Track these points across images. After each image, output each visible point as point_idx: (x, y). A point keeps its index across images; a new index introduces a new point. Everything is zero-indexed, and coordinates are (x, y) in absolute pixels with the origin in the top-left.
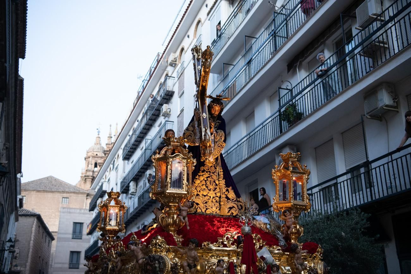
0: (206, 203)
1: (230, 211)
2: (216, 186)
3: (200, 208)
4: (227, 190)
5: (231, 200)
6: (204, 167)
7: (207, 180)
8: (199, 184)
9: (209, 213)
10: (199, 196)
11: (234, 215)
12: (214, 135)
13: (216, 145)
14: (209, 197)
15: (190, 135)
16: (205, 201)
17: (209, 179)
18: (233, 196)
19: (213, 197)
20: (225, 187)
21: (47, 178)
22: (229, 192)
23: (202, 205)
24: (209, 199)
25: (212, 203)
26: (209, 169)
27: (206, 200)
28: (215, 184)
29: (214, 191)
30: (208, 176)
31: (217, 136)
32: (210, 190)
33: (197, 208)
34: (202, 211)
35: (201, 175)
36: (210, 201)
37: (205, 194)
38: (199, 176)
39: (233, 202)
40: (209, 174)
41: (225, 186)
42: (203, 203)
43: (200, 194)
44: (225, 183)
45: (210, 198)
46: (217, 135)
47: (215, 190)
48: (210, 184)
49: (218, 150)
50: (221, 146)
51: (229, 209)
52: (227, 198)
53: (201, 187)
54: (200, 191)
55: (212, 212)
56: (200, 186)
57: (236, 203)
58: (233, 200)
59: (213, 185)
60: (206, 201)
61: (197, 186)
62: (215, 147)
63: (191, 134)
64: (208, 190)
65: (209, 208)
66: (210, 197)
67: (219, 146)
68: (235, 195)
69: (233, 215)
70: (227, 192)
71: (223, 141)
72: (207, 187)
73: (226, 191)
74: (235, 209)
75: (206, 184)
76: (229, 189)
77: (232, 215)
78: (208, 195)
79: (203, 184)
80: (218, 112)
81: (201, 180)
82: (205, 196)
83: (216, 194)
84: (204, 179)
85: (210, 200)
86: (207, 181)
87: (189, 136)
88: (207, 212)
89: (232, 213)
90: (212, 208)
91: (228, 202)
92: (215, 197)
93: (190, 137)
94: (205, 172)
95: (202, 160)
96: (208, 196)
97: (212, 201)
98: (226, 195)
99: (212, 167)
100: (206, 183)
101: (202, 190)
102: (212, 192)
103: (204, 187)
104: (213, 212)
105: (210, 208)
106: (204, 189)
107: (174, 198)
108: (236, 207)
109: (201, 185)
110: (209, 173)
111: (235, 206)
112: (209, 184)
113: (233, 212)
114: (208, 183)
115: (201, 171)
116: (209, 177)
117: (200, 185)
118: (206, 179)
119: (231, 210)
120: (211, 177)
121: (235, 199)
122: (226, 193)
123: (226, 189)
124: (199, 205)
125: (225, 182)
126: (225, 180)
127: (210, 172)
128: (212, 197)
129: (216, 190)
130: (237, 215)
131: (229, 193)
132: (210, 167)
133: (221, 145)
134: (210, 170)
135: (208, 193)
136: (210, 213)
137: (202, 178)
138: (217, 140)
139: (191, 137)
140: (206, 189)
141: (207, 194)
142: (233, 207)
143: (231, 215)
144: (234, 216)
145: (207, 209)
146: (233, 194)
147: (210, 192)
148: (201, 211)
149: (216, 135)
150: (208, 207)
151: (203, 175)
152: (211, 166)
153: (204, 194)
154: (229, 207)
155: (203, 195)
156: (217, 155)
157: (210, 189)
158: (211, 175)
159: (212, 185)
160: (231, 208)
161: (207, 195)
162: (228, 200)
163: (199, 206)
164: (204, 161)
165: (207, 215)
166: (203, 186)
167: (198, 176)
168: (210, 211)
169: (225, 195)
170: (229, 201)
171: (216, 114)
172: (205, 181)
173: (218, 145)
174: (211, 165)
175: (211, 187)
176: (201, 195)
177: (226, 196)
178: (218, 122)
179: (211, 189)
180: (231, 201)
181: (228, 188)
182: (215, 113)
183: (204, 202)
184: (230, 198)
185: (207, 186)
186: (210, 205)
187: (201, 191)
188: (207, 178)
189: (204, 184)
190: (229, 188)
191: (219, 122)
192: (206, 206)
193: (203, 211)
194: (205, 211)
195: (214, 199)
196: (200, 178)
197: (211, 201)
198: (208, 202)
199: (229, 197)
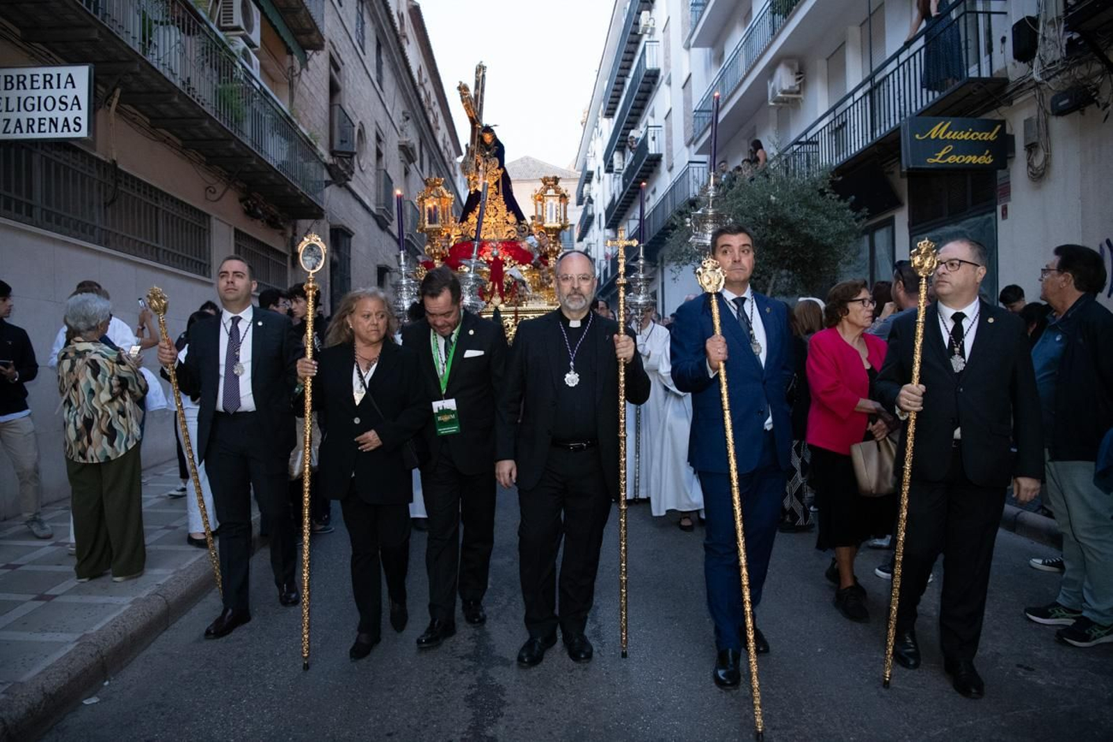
0: (486, 229)
2: (496, 212)
5: (511, 224)
11: (512, 238)
18: (513, 220)
21: (522, 160)
27: (486, 226)
32: (490, 217)
39: (513, 226)
41: (506, 211)
44: (506, 208)
57: (516, 226)
66: (491, 223)
73: (507, 216)
76: (509, 213)
82: (485, 223)
83: (496, 219)
112: (489, 211)
113: (511, 235)
121: (515, 223)
129: (497, 216)
131: (509, 218)
140: (487, 215)
142: (512, 231)
145: (485, 235)
146: (514, 217)
154: (507, 230)
159: (493, 211)
160: (509, 232)
177: (506, 221)
192: (485, 232)
197: (491, 227)
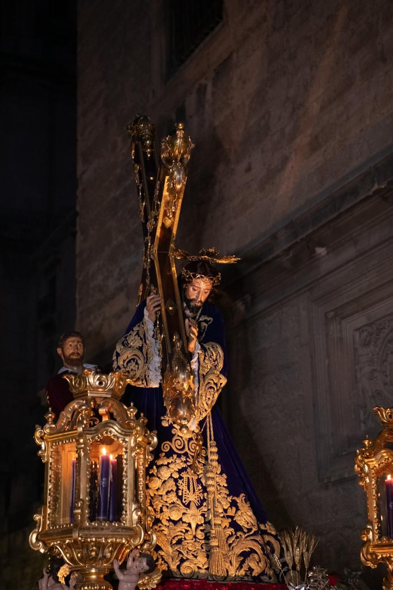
0: (180, 542)
1: (242, 562)
2: (203, 493)
3: (163, 559)
4: (234, 504)
5: (246, 531)
6: (171, 442)
7: (181, 478)
8: (157, 490)
9: (189, 571)
10: (160, 525)
11: (255, 574)
12: (198, 358)
13: (203, 385)
14: (185, 526)
15: (133, 359)
16: (176, 539)
17: (184, 475)
18: (249, 519)
19: (198, 526)
20: (228, 495)
22: (238, 509)
23: (170, 550)
24: (187, 531)
25: (196, 544)
26: (183, 448)
27: (179, 533)
28: (200, 487)
29: (198, 507)
30: (183, 468)
31: (205, 359)
32: (188, 506)
33: (157, 560)
34: (168, 567)
35: (162, 465)
36: (189, 537)
37: (175, 517)
38: (159, 467)
39: (252, 538)
40: (186, 462)
41: (228, 493)
42: (171, 543)
43: (164, 517)
44: (226, 485)
45: (188, 529)
46: (205, 356)
47: (201, 505)
48: (189, 489)
49: (208, 397)
50: (215, 387)
51: (242, 558)
52: (234, 525)
53: (165, 498)
54: (161, 511)
55: (196, 570)
56: (161, 496)
57: (259, 538)
58: (249, 530)
59: (197, 493)
60: (180, 537)
61: (152, 495)
62: (200, 392)
63: (136, 355)
64: (183, 507)
65: (187, 559)
66: (190, 525)
67: (211, 388)
68: (254, 517)
69: (251, 573)
70: (234, 509)
71: (221, 372)
72: (180, 498)
73: (231, 506)
74: (256, 556)
75: (178, 489)
76: (238, 500)
77: (248, 573)
78: (184, 520)
79: (170, 490)
80: (207, 295)
81: (163, 479)
82: (175, 523)
83: (203, 515)
84: (171, 477)
85: (189, 533)
86: (180, 482)
87: (129, 361)
88: (182, 571)
89: (251, 570)
90: (196, 557)
91: (237, 538)
92: (201, 525)
93: (134, 364)
94: (175, 456)
95: (165, 424)
96: (183, 522)
97: (195, 537)
98: (232, 517)
99: (191, 442)
100: (177, 486)
101: (167, 507)
102: (193, 510)
103: (173, 498)
104: (199, 568)
105: (191, 557)
106: (173, 503)
107: (99, 548)
108: (259, 552)
109: (164, 493)
110: (184, 459)
111: (258, 549)
112: (185, 488)
113: (253, 565)
114: (183, 486)
115: (164, 454)
116: (184, 470)
117: (160, 494)
118: (176, 476)
119: (246, 561)
120: (189, 470)
121: (254, 529)
122: (231, 512)
123: (229, 499)
124: (160, 552)
125: (228, 481)
126: (227, 475)
127: (186, 454)
128: (194, 526)
129: (205, 504)
130: (263, 573)
131: (239, 513)
132: (186, 443)
133: (216, 384)
134: (186, 450)
135: (184, 514)
136: (191, 573)
137: (165, 474)
138: (207, 370)
139: (137, 363)
140: (179, 502)
141: (181, 516)
142: (253, 551)
143: (246, 575)
144: (254, 578)
145: (182, 561)
146: (250, 513)
147: (190, 512)
148: (167, 569)
149: (203, 357)
150: (185, 555)
151: (169, 463)
152: (191, 439)
153: (172, 518)
154: (238, 551)
155: (170, 520)
156: (206, 411)
157: (187, 501)
158: (188, 464)
159: (194, 491)
160: (245, 555)
161: (181, 519)
162: (236, 531)
163: (163, 553)
164: (171, 427)
165: (183, 578)
166: (170, 495)
167: (155, 467)
168: (192, 566)
169: (228, 517)
170: (239, 534)
171: (201, 301)
172: (176, 480)
173: (209, 383)
174: (189, 436)
175: (192, 497)
176: (165, 523)
177: (230, 520)
178: (206, 321)
179: (192, 504)
180: (245, 533)
181: (235, 498)
182: (198, 297)
183: (174, 542)
184: (241, 525)
185: (180, 494)
186: (190, 549)
187: (165, 509)
188: (180, 471)
189: (172, 490)
190: (238, 496)
191: (208, 319)
192: (180, 553)
193: (174, 567)
194: (179, 567)
195: (199, 532)
196: (162, 473)
197: (191, 537)
198: (185, 539)
199: (239, 522)
